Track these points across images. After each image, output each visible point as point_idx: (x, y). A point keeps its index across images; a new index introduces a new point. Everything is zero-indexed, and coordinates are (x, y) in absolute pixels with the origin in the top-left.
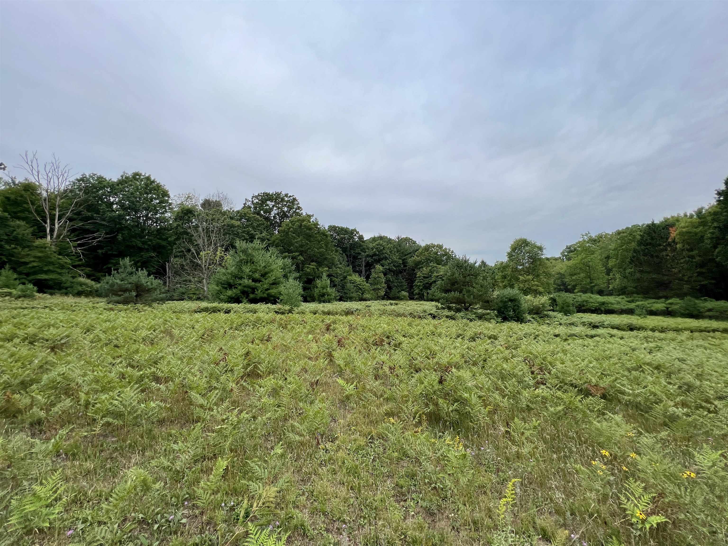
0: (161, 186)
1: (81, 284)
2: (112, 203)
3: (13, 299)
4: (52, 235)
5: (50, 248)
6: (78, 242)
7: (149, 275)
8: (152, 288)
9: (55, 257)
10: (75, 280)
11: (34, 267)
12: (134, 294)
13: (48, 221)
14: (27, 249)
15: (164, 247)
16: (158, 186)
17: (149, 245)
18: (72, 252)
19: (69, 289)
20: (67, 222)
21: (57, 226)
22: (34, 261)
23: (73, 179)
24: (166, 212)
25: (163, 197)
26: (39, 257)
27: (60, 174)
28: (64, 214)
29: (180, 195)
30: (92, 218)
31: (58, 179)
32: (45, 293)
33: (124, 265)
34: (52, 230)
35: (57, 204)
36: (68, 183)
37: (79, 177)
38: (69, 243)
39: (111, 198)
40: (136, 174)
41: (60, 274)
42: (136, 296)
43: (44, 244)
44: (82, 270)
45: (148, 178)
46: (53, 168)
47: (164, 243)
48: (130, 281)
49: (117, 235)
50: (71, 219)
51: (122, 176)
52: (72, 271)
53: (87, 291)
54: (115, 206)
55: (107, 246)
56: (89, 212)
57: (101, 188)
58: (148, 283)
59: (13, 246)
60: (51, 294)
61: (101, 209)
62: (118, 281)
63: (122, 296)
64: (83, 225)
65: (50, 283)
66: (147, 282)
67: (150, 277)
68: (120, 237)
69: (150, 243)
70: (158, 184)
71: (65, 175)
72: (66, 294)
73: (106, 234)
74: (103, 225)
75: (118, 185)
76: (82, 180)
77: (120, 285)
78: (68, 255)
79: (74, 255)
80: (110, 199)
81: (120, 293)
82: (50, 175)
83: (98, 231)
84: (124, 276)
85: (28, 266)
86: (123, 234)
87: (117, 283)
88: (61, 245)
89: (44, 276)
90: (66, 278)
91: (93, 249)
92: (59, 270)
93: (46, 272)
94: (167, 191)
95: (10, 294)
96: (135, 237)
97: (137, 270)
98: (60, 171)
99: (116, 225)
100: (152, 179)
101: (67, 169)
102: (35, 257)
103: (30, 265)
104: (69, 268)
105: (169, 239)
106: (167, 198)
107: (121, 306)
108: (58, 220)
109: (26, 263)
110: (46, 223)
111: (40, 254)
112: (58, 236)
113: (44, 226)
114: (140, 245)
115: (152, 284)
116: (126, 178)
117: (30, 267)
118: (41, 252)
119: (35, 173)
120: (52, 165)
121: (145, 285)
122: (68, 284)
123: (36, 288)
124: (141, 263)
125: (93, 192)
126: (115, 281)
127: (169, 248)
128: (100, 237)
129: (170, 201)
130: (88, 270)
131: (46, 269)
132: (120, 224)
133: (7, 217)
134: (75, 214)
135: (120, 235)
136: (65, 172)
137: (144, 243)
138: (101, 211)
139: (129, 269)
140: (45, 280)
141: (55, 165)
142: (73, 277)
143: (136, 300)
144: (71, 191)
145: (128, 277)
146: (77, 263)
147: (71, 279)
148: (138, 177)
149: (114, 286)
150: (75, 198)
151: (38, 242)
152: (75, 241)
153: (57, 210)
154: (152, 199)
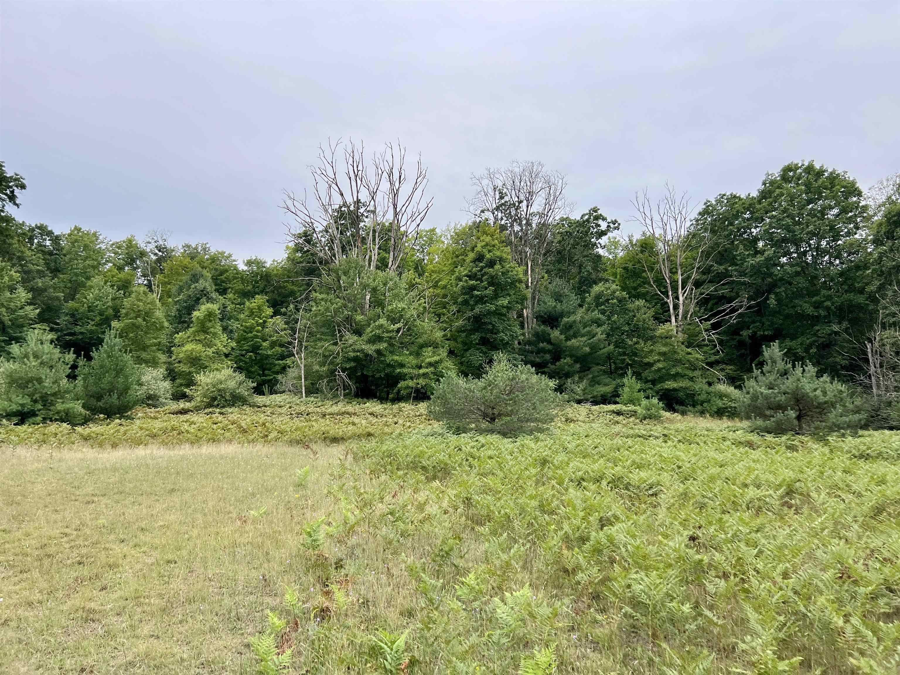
0: (838, 175)
1: (721, 395)
2: (756, 240)
3: (638, 421)
4: (677, 316)
5: (676, 337)
6: (712, 322)
7: (819, 374)
8: (826, 402)
9: (682, 351)
10: (712, 389)
11: (659, 370)
12: (792, 414)
13: (670, 293)
14: (649, 343)
15: (860, 307)
16: (834, 178)
17: (828, 309)
18: (704, 340)
19: (705, 405)
20: (692, 290)
21: (681, 298)
22: (659, 361)
23: (694, 214)
24: (857, 228)
25: (846, 199)
26: (664, 354)
27: (677, 212)
28: (689, 277)
29: (882, 183)
30: (726, 274)
31: (676, 221)
32: (675, 411)
33: (771, 358)
34: (676, 307)
35: (678, 262)
36: (688, 224)
37: (701, 207)
38: (699, 326)
39: (753, 230)
40: (788, 169)
41: (691, 379)
42: (799, 418)
43: (668, 331)
44: (722, 370)
45: (809, 169)
46: (668, 206)
47: (861, 299)
48: (783, 387)
49: (767, 298)
50: (697, 284)
51: (764, 184)
52: (708, 372)
53: (731, 407)
54: (761, 244)
55: (754, 322)
56: (721, 264)
57: (736, 217)
58: (818, 392)
59: (635, 340)
60: (683, 413)
61: (738, 255)
62: (764, 390)
63: (772, 419)
64: (716, 290)
65: (681, 394)
66: (815, 390)
67: (821, 379)
68: (772, 301)
69: (828, 303)
70: (831, 173)
71: (683, 213)
72: (702, 413)
73: (750, 299)
74: (744, 283)
75: (760, 202)
76: (705, 212)
77: (766, 398)
78: (699, 346)
79: (707, 345)
80: (751, 233)
81: (768, 413)
82: (665, 220)
83: (738, 296)
84: (772, 378)
85: (653, 369)
86: (776, 294)
87: (762, 393)
88: (689, 329)
89: (670, 384)
90: (700, 385)
91: (735, 331)
92: (690, 374)
93: (675, 377)
94: (853, 183)
95: (634, 414)
96: (799, 294)
97: (794, 366)
98: (677, 208)
99: (763, 279)
100: (817, 166)
101: (684, 201)
102: (660, 354)
103: (655, 368)
104: (703, 368)
105: (868, 289)
106: (855, 199)
107: (769, 438)
108: (682, 290)
109: (650, 365)
110: (668, 297)
111: (664, 349)
112: (685, 317)
113: (667, 303)
114: (810, 310)
115: (825, 393)
116: (772, 183)
117: (655, 370)
118: (665, 345)
119: (649, 222)
120: (666, 201)
121: (811, 395)
122: (703, 397)
123: (661, 404)
124: (817, 347)
125: (724, 229)
126: (759, 389)
127: (871, 307)
128: (741, 307)
129: (862, 203)
130: (729, 369)
131: (673, 371)
132: (771, 275)
133: (625, 298)
134: (703, 273)
135: (773, 296)
136: (683, 208)
137: (817, 306)
138: (738, 258)
139: (781, 365)
140: (675, 390)
141: (669, 199)
142: (710, 384)
143: (801, 428)
144: (694, 236)
145: (779, 381)
146: (713, 358)
147: (706, 387)
148: (791, 174)
149: (758, 398)
150: (700, 246)
151: (662, 329)
152: (706, 320)
153: (679, 272)
154: (823, 212)
